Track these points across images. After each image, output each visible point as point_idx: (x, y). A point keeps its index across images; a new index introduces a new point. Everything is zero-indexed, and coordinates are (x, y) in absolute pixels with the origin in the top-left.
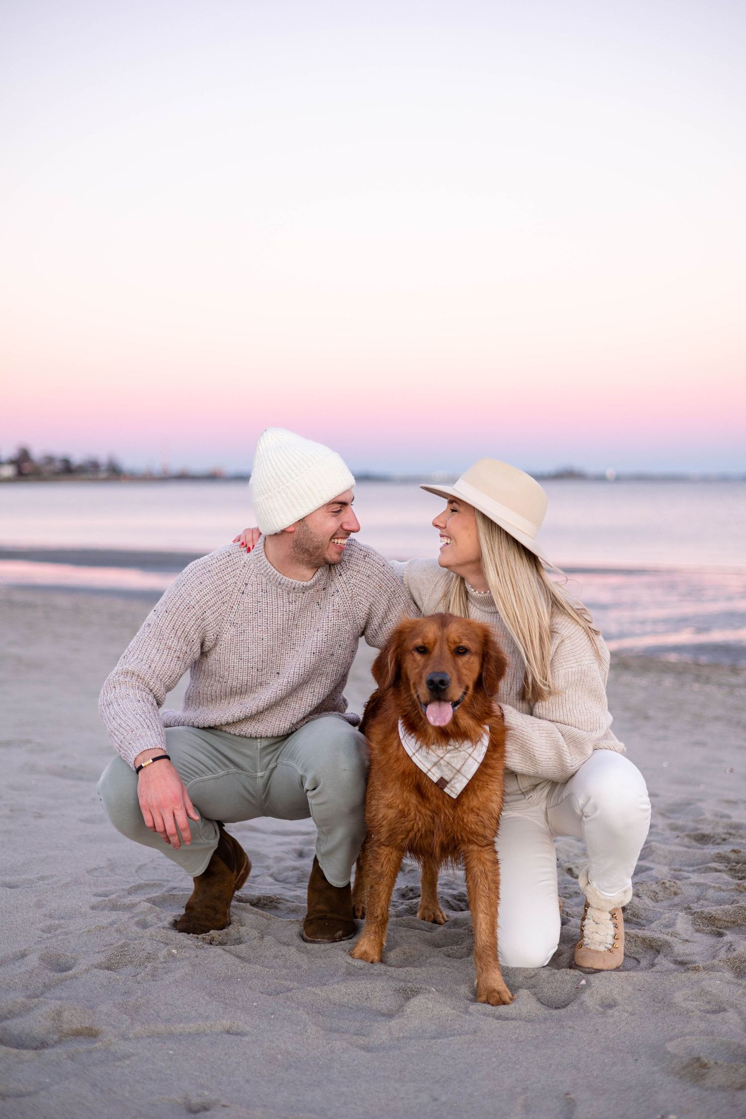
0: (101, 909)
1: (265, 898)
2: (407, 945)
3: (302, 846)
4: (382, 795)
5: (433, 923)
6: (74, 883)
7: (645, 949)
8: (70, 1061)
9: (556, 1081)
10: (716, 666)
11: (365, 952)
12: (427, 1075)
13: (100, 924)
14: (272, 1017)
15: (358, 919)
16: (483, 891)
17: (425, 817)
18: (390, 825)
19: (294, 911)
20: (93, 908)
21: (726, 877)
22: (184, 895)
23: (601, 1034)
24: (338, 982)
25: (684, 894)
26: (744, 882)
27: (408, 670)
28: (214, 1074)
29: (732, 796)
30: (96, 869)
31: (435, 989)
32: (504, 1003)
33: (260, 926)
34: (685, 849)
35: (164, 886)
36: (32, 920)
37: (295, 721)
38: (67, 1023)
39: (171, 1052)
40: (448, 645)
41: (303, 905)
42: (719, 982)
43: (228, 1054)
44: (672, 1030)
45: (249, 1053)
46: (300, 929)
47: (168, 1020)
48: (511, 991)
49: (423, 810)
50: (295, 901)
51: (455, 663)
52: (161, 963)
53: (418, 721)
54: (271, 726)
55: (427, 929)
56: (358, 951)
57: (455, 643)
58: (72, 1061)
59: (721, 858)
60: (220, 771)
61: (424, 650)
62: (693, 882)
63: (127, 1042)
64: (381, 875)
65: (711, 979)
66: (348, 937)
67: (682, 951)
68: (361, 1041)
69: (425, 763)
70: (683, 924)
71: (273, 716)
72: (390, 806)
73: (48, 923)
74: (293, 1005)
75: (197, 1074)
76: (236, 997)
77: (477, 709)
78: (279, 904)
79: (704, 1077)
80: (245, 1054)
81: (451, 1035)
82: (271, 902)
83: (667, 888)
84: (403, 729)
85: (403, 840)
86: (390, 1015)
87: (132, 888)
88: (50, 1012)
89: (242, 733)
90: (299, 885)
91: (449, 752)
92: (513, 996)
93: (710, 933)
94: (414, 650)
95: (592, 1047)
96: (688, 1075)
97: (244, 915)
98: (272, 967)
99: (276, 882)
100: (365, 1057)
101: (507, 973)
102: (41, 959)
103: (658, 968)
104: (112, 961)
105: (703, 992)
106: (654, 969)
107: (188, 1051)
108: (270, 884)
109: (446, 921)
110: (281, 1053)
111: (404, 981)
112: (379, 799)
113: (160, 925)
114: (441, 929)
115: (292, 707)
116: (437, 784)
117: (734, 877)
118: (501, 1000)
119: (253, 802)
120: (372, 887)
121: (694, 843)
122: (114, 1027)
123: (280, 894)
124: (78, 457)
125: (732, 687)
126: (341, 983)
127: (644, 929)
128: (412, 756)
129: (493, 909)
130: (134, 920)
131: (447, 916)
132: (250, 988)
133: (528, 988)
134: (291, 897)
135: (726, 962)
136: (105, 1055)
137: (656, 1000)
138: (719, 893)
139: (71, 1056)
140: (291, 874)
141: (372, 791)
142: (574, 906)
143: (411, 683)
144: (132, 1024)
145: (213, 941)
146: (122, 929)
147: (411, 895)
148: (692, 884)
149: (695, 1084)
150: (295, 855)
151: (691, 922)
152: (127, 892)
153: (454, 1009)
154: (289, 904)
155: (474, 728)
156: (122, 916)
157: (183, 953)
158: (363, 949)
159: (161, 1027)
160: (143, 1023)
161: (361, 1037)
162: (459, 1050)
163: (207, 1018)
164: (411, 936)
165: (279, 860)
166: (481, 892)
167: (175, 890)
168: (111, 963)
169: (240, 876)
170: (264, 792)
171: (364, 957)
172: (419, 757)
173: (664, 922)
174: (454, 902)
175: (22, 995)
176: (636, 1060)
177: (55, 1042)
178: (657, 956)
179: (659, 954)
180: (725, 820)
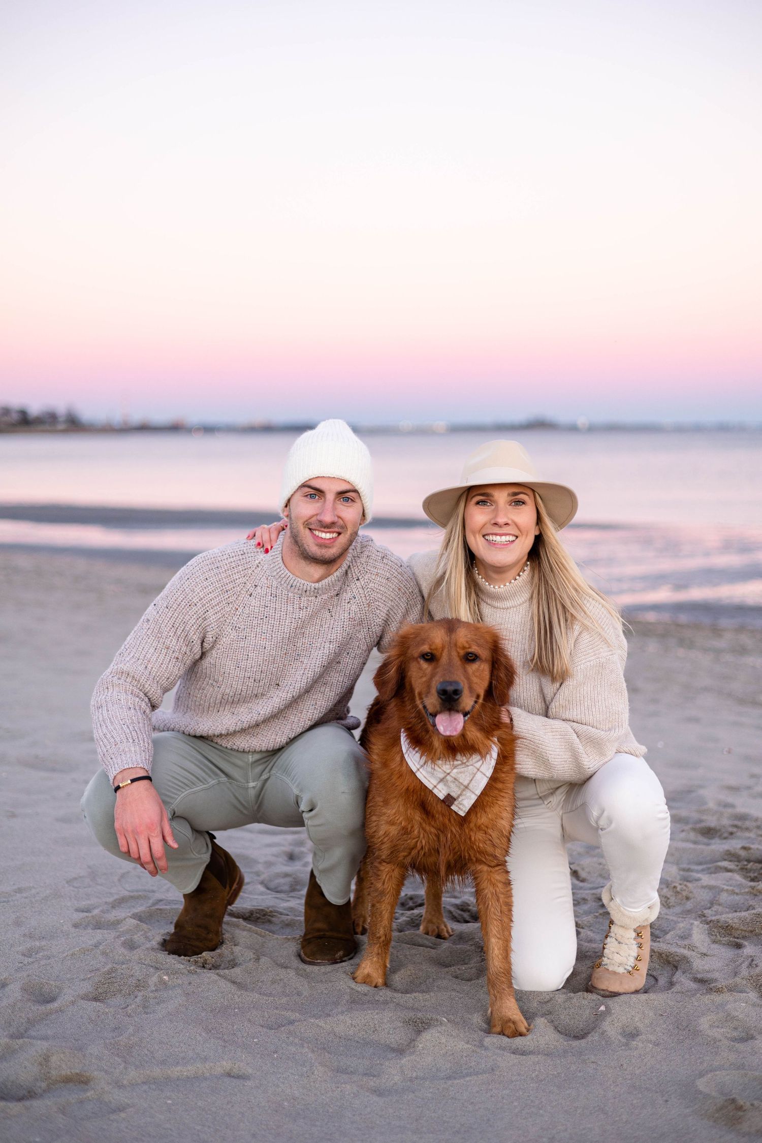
0: (84, 926)
1: (258, 911)
2: (412, 965)
3: (291, 847)
4: (383, 811)
5: (436, 938)
6: (53, 896)
7: (662, 965)
8: (61, 1115)
9: (584, 1129)
10: (697, 627)
11: (368, 975)
12: (446, 1124)
13: (84, 946)
14: (275, 1056)
15: (358, 936)
16: (495, 914)
17: (430, 836)
18: (392, 841)
19: (289, 925)
20: (76, 926)
21: (738, 878)
22: (172, 909)
23: (626, 1070)
24: (342, 1012)
25: (697, 899)
26: (758, 885)
27: (413, 679)
28: (218, 1128)
29: (733, 782)
30: (75, 879)
31: (446, 1019)
32: (521, 1035)
33: (254, 945)
34: (692, 846)
35: (149, 898)
36: (11, 942)
37: (293, 736)
38: (56, 1069)
39: (169, 1102)
40: (457, 651)
41: (298, 918)
42: (744, 1005)
43: (231, 1102)
44: (701, 1063)
45: (253, 1101)
46: (298, 948)
47: (163, 1062)
48: (526, 1019)
49: (428, 828)
50: (289, 914)
51: (465, 671)
52: (152, 991)
53: (423, 734)
54: (266, 740)
55: (431, 945)
56: (360, 974)
57: (464, 648)
58: (64, 1115)
59: (731, 856)
60: (210, 780)
61: (430, 658)
62: (705, 884)
63: (121, 1090)
64: (382, 893)
65: (735, 1001)
66: (349, 957)
67: (701, 967)
68: (372, 1083)
69: (430, 779)
70: (699, 935)
71: (270, 729)
72: (392, 823)
73: (28, 946)
74: (297, 1041)
75: (199, 1128)
76: (235, 1032)
77: (486, 720)
78: (272, 917)
79: (740, 1120)
80: (249, 1102)
81: (467, 1075)
82: (264, 915)
83: (678, 892)
84: (406, 743)
85: (405, 857)
86: (400, 1051)
87: (115, 900)
88: (37, 1057)
89: (235, 747)
90: (292, 894)
91: (455, 767)
92: (529, 1026)
93: (728, 944)
94: (420, 657)
95: (618, 1085)
96: (723, 1119)
97: (237, 932)
98: (270, 995)
99: (269, 892)
100: (377, 1103)
101: (522, 997)
102: (24, 989)
103: (677, 988)
104: (100, 990)
105: (729, 1018)
106: (674, 989)
107: (187, 1100)
108: (262, 894)
109: (450, 936)
110: (287, 1099)
111: (413, 1009)
112: (381, 816)
113: (148, 945)
114: (446, 945)
115: (291, 720)
116: (443, 801)
117: (745, 877)
118: (516, 1030)
119: (245, 812)
120: (373, 906)
121: (701, 838)
122: (106, 1072)
123: (272, 907)
124: (35, 408)
125: (718, 652)
126: (346, 1013)
127: (659, 942)
128: (416, 772)
129: (506, 933)
130: (120, 940)
131: (452, 929)
132: (249, 1020)
133: (543, 1015)
134: (285, 909)
135: (749, 979)
136: (98, 1106)
137: (680, 1027)
138: (732, 897)
139: (61, 1108)
140: (282, 881)
141: (372, 806)
142: (582, 914)
143: (416, 692)
144: (126, 1068)
145: (206, 964)
146: (108, 951)
147: (411, 904)
148: (703, 887)
149: (731, 1129)
150: (286, 858)
151: (707, 932)
152: (111, 905)
153: (468, 1043)
154: (284, 918)
155: (482, 741)
156: (107, 936)
157: (175, 980)
158: (366, 971)
159: (157, 1072)
160: (137, 1067)
161: (372, 1078)
162: (477, 1092)
163: (205, 1059)
164: (416, 955)
165: (269, 864)
166: (493, 916)
167: (160, 904)
168: (98, 992)
169: (232, 891)
170: (257, 802)
171: (367, 980)
172: (424, 773)
173: (679, 932)
174: (457, 912)
175: (5, 1034)
176: (667, 1101)
177: (44, 1091)
178: (675, 973)
179: (677, 970)
180: (730, 810)
